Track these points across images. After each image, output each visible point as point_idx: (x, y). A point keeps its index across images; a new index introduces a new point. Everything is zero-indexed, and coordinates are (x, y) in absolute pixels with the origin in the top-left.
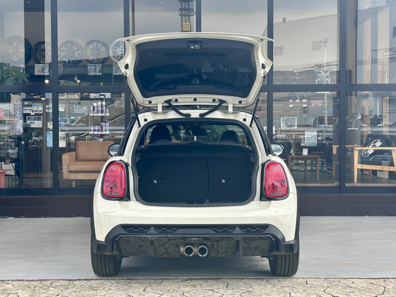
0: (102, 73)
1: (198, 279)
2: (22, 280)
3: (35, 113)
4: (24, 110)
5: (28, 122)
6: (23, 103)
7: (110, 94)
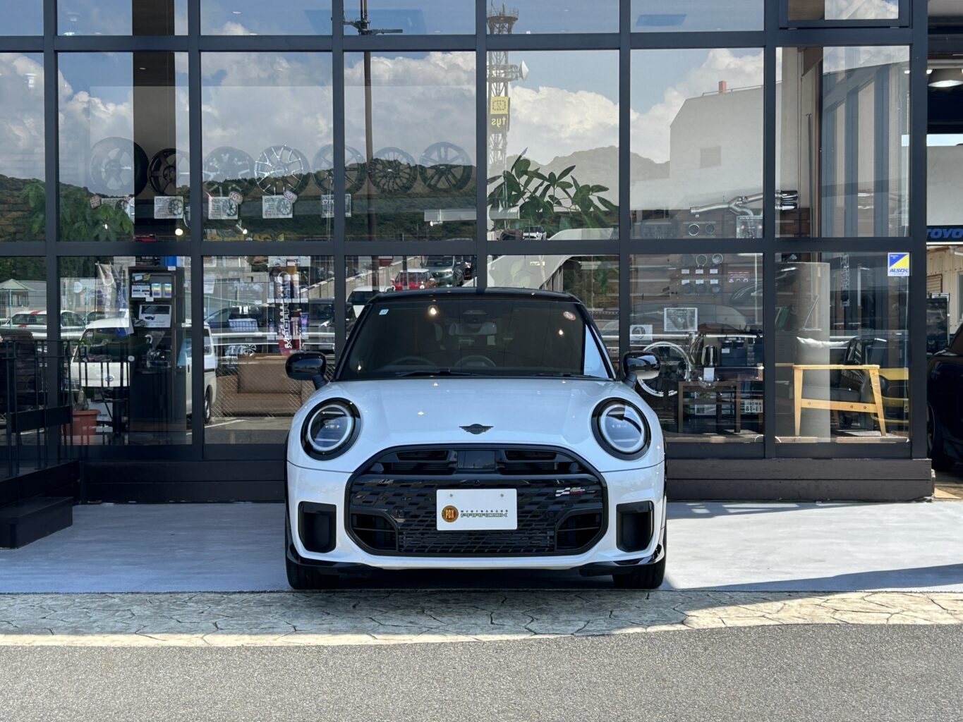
0: (293, 215)
1: (454, 592)
2: (138, 593)
3: (154, 299)
4: (134, 291)
5: (142, 317)
6: (131, 277)
7: (309, 257)
